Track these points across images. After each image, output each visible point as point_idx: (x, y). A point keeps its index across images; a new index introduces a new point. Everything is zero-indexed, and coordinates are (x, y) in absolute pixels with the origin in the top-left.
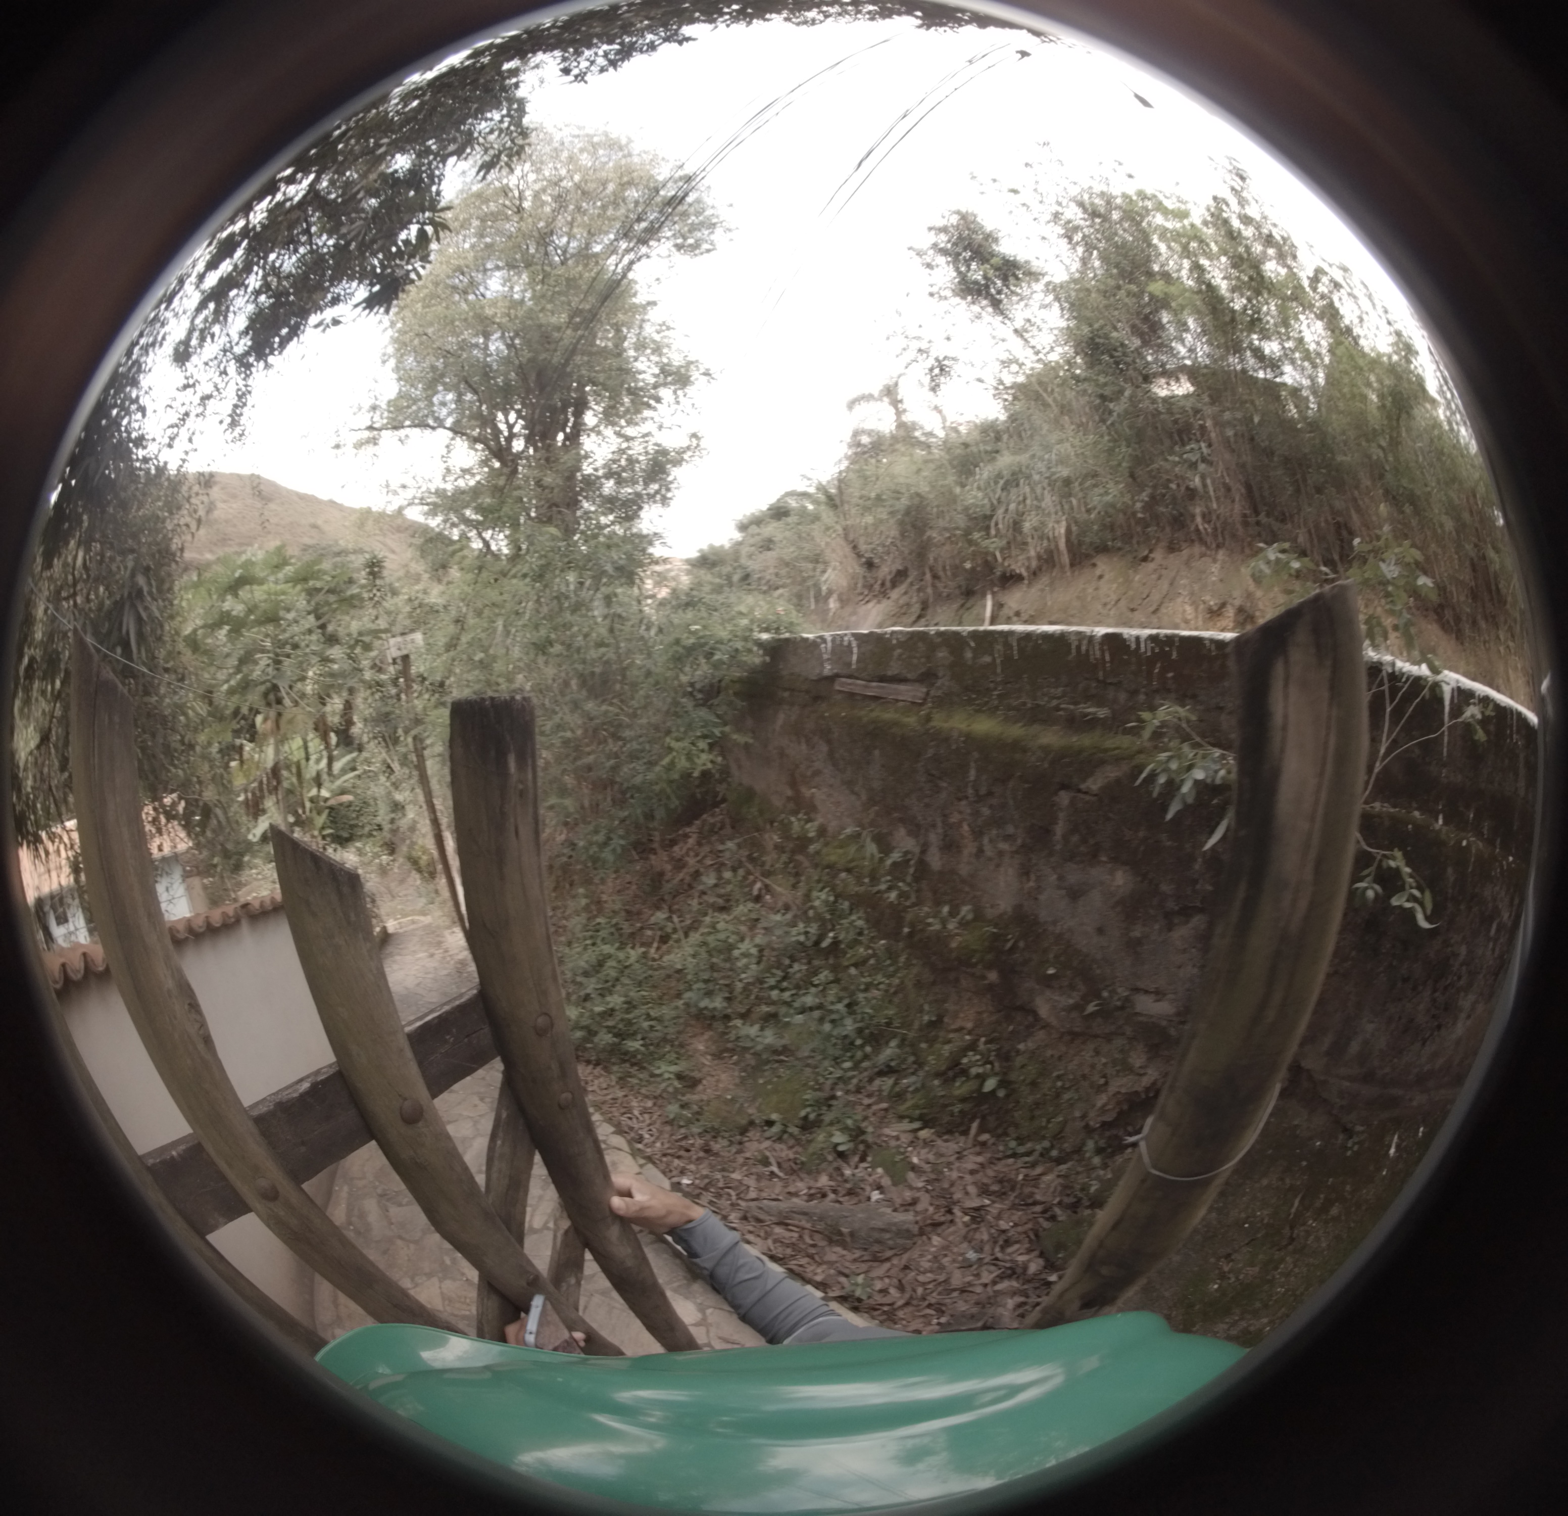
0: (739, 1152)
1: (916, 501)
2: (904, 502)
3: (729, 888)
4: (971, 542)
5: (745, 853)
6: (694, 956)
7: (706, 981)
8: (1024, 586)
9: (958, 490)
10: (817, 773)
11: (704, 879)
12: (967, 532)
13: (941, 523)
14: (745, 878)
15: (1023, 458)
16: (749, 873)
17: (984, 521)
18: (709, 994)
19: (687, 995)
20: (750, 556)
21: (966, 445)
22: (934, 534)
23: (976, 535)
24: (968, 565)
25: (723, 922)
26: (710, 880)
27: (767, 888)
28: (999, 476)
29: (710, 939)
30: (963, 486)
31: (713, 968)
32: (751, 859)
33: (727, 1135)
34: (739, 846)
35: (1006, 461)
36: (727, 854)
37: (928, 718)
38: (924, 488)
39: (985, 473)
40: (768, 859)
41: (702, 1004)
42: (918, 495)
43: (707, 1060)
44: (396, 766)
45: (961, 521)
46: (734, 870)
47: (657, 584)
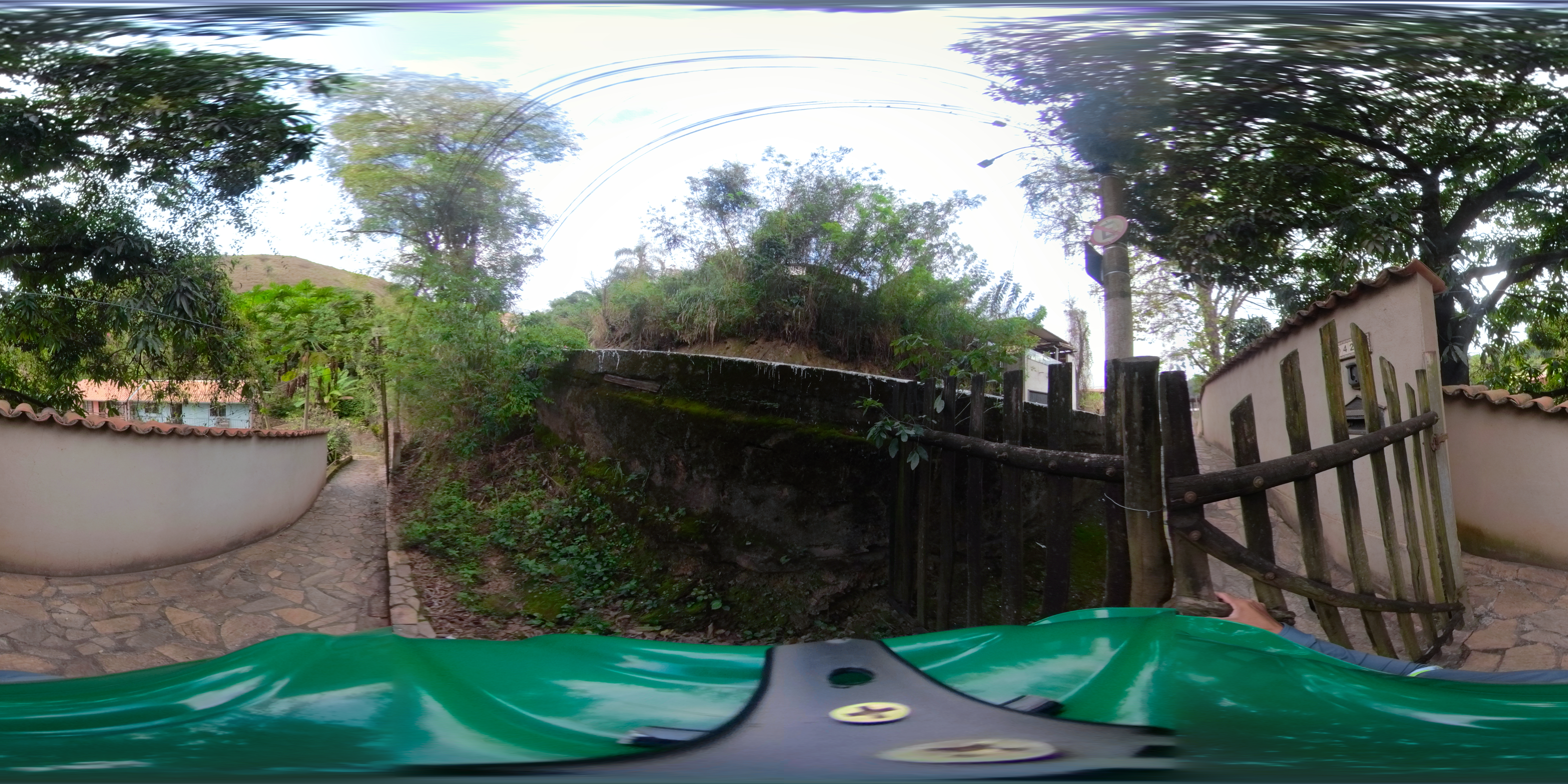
0: (503, 629)
1: (643, 301)
2: (636, 301)
3: (529, 479)
4: (664, 326)
5: (540, 461)
6: (502, 513)
7: (506, 528)
9: (664, 300)
10: (588, 424)
11: (516, 472)
12: (664, 321)
13: (652, 314)
14: (539, 475)
15: (703, 289)
16: (541, 472)
17: (674, 316)
18: (507, 535)
19: (493, 533)
20: (556, 319)
21: (674, 279)
22: (648, 319)
23: (669, 322)
25: (523, 497)
26: (519, 473)
27: (550, 481)
28: (687, 296)
29: (514, 505)
30: (668, 298)
31: (512, 521)
32: (543, 465)
33: (496, 618)
34: (538, 457)
35: (692, 289)
36: (531, 461)
37: (661, 401)
38: (648, 296)
40: (553, 466)
41: (501, 541)
42: (644, 299)
43: (496, 572)
46: (533, 469)
47: (511, 326)
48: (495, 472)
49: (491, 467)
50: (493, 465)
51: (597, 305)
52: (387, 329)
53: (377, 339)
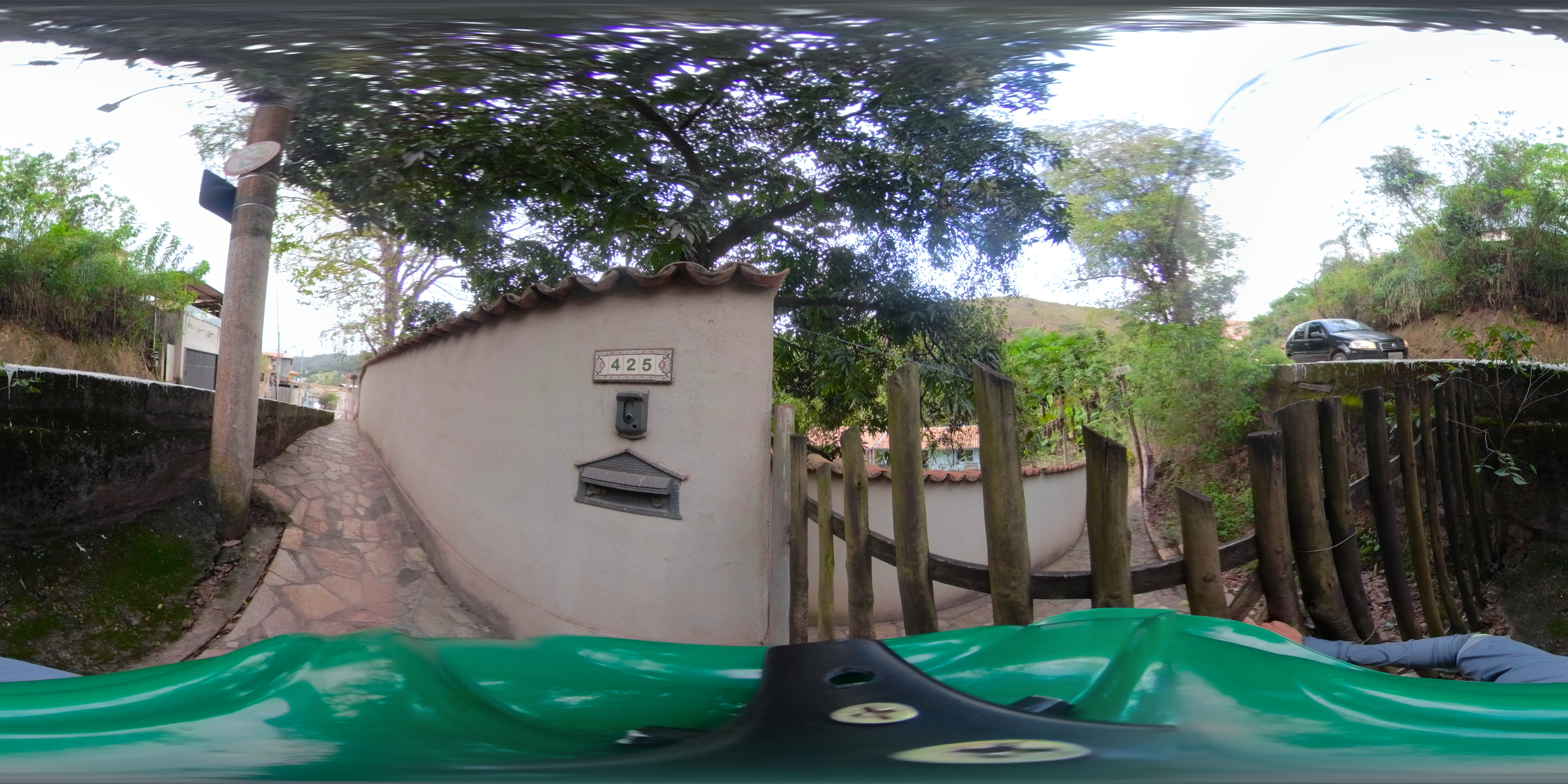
1: (1351, 293)
2: (1345, 293)
4: (1375, 311)
8: (1400, 330)
9: (1371, 287)
12: (1374, 307)
13: (1363, 303)
15: (1404, 271)
17: (1382, 301)
21: (1377, 266)
22: (1358, 307)
23: (1378, 308)
24: (1374, 322)
28: (1391, 280)
30: (1373, 285)
35: (1395, 273)
38: (1355, 285)
39: (1384, 279)
42: (1352, 290)
45: (1371, 301)
47: (1236, 334)
48: (1238, 469)
49: (1234, 466)
50: (1235, 464)
51: (1311, 301)
52: (1128, 366)
53: (1121, 378)
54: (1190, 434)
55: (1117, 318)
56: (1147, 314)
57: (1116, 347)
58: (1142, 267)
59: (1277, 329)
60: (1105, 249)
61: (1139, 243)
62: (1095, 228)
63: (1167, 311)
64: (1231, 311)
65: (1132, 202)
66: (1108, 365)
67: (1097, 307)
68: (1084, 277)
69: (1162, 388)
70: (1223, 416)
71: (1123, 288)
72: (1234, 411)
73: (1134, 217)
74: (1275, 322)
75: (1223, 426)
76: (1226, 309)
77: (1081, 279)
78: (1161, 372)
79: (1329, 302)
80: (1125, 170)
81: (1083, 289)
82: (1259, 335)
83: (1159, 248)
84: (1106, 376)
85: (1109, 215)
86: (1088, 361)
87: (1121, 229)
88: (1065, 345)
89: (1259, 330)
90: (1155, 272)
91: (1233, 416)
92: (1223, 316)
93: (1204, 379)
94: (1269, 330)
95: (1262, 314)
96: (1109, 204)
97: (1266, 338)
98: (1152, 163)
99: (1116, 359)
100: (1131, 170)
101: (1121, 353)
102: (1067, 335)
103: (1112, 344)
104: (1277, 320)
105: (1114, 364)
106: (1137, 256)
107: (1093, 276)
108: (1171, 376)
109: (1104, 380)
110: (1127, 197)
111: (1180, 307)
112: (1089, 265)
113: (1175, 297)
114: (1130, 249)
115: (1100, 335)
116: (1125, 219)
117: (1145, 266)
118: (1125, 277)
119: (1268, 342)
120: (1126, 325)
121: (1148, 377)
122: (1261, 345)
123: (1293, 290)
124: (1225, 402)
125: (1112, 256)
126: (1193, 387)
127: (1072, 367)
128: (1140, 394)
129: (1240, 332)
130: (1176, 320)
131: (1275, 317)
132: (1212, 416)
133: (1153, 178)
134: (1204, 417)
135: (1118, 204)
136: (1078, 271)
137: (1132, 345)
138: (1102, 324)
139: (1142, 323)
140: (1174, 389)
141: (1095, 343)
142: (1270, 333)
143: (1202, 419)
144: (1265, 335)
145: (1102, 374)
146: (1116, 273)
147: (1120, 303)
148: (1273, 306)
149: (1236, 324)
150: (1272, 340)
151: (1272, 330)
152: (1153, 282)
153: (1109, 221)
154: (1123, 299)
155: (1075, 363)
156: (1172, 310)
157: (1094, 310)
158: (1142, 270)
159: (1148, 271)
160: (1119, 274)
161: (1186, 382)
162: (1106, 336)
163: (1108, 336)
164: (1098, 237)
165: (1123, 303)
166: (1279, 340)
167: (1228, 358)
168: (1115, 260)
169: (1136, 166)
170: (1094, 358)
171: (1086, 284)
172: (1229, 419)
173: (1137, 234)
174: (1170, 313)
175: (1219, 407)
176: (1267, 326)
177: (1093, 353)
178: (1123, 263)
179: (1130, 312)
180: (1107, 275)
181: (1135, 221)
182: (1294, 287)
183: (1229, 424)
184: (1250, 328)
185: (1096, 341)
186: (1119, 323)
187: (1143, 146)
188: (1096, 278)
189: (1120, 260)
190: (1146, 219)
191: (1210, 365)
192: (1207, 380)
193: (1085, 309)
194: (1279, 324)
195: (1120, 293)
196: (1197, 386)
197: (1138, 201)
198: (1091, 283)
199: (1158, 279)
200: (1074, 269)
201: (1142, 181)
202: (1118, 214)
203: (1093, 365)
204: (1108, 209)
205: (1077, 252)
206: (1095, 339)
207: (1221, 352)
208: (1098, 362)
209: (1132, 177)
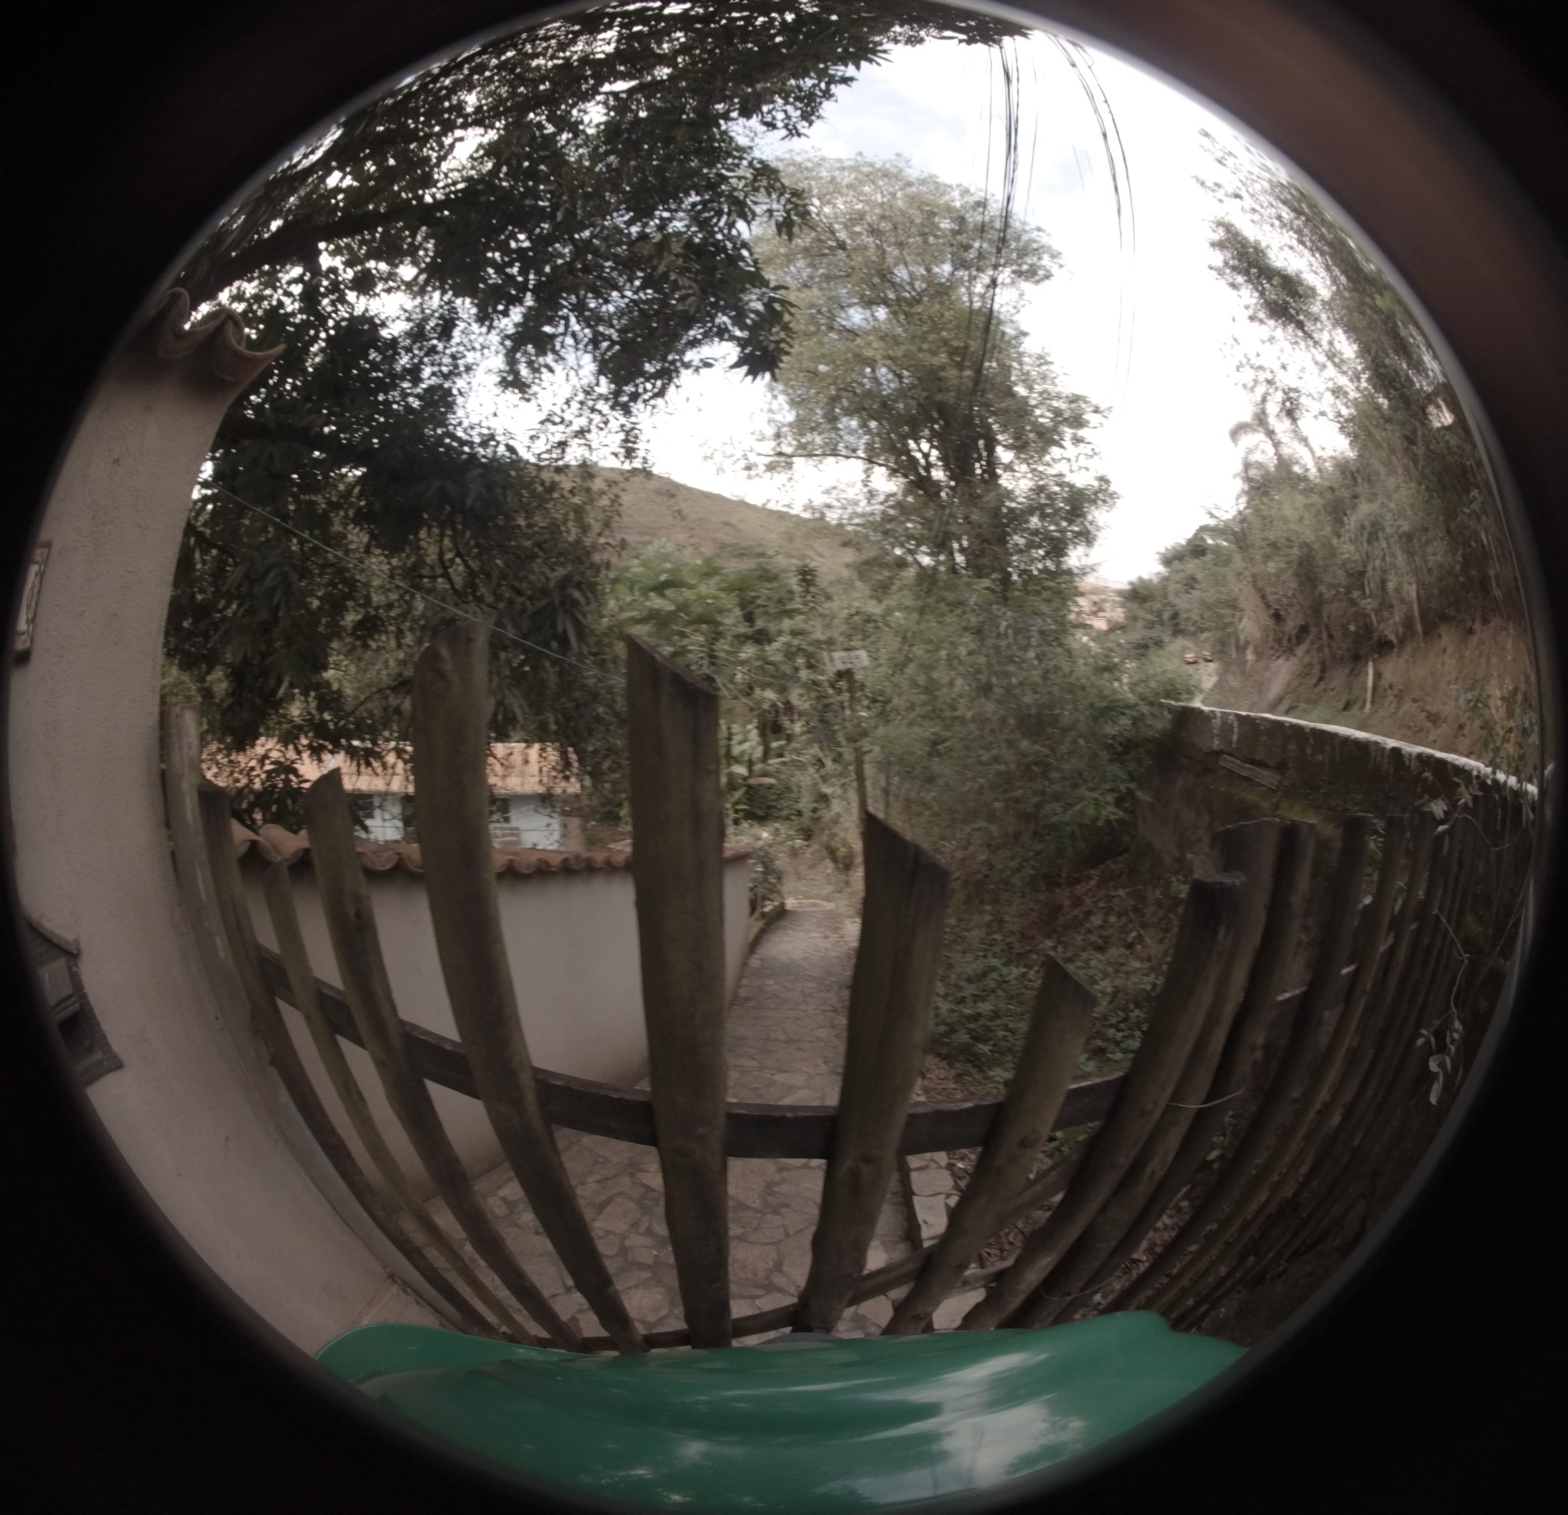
1: (1306, 550)
2: (1295, 552)
3: (1110, 931)
4: (1352, 602)
5: (1131, 902)
8: (1395, 655)
9: (1335, 542)
12: (1348, 590)
13: (1328, 578)
17: (1359, 579)
23: (1354, 594)
24: (1352, 628)
36: (1117, 901)
39: (1352, 522)
42: (1307, 545)
44: (828, 762)
45: (1342, 577)
47: (1094, 613)
51: (1238, 562)
52: (863, 654)
53: (845, 675)
54: (981, 824)
55: (845, 544)
56: (912, 545)
57: (838, 606)
58: (906, 445)
59: (1175, 615)
60: (835, 400)
61: (901, 393)
62: (823, 356)
63: (956, 546)
64: (1085, 561)
65: (895, 313)
66: (818, 643)
67: (807, 515)
68: (788, 450)
69: (935, 715)
70: (1057, 798)
71: (865, 483)
72: (1083, 791)
73: (898, 343)
74: (1171, 598)
75: (1054, 819)
76: (1075, 557)
77: (780, 454)
78: (935, 675)
79: (1271, 567)
80: (884, 252)
81: (781, 477)
82: (1140, 624)
83: (942, 409)
84: (810, 666)
85: (852, 333)
86: (772, 628)
87: (872, 363)
88: (730, 589)
89: (1141, 613)
90: (932, 459)
91: (1080, 799)
92: (1069, 572)
93: (1028, 706)
94: (1159, 614)
95: (1146, 576)
96: (852, 311)
97: (1155, 633)
98: (926, 242)
99: (835, 633)
100: (892, 252)
101: (847, 620)
102: (734, 567)
103: (829, 598)
104: (1177, 594)
105: (830, 643)
106: (897, 421)
107: (806, 451)
108: (957, 689)
109: (804, 674)
110: (886, 302)
111: (984, 541)
112: (801, 426)
113: (975, 518)
114: (884, 404)
115: (807, 576)
116: (882, 344)
117: (912, 444)
118: (870, 460)
119: (1159, 644)
120: (867, 563)
121: (905, 685)
122: (1146, 647)
123: (1204, 529)
124: (1066, 767)
125: (849, 413)
126: (1003, 721)
127: (737, 637)
128: (884, 716)
129: (1102, 610)
130: (977, 568)
131: (1172, 587)
132: (1035, 794)
133: (928, 270)
134: (1018, 793)
135: (868, 313)
136: (778, 436)
137: (874, 608)
138: (811, 553)
139: (901, 564)
140: (962, 720)
141: (791, 592)
142: (1162, 623)
143: (1011, 795)
144: (1150, 626)
145: (800, 661)
146: (854, 451)
147: (858, 515)
148: (1168, 560)
149: (1096, 591)
150: (1166, 638)
151: (1166, 615)
152: (929, 477)
153: (852, 345)
154: (863, 506)
155: (743, 629)
156: (965, 543)
157: (798, 521)
158: (908, 452)
159: (919, 455)
160: (861, 453)
161: (989, 707)
162: (818, 581)
163: (823, 580)
164: (827, 374)
165: (863, 515)
166: (1180, 642)
167: (1082, 668)
168: (854, 423)
169: (901, 245)
170: (787, 624)
171: (789, 465)
172: (1069, 806)
173: (900, 377)
174: (962, 550)
175: (1054, 775)
176: (1157, 606)
177: (790, 614)
178: (869, 432)
179: (874, 537)
180: (835, 453)
181: (899, 352)
182: (1203, 523)
183: (1067, 817)
184: (1122, 605)
185: (796, 588)
186: (849, 556)
187: (911, 211)
188: (810, 455)
189: (864, 425)
190: (920, 350)
191: (1045, 678)
192: (1034, 711)
193: (781, 516)
194: (1181, 603)
195: (856, 492)
196: (1012, 722)
197: (905, 313)
198: (798, 461)
199: (938, 474)
200: (770, 431)
201: (911, 275)
202: (867, 333)
203: (783, 639)
204: (848, 318)
205: (782, 398)
206: (794, 582)
207: (1069, 652)
208: (795, 633)
209: (896, 265)
